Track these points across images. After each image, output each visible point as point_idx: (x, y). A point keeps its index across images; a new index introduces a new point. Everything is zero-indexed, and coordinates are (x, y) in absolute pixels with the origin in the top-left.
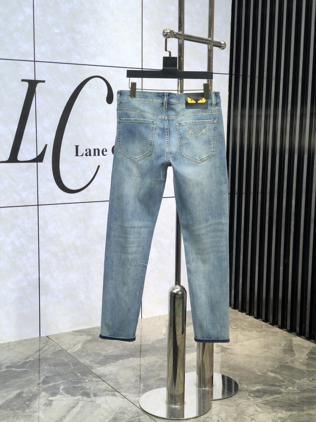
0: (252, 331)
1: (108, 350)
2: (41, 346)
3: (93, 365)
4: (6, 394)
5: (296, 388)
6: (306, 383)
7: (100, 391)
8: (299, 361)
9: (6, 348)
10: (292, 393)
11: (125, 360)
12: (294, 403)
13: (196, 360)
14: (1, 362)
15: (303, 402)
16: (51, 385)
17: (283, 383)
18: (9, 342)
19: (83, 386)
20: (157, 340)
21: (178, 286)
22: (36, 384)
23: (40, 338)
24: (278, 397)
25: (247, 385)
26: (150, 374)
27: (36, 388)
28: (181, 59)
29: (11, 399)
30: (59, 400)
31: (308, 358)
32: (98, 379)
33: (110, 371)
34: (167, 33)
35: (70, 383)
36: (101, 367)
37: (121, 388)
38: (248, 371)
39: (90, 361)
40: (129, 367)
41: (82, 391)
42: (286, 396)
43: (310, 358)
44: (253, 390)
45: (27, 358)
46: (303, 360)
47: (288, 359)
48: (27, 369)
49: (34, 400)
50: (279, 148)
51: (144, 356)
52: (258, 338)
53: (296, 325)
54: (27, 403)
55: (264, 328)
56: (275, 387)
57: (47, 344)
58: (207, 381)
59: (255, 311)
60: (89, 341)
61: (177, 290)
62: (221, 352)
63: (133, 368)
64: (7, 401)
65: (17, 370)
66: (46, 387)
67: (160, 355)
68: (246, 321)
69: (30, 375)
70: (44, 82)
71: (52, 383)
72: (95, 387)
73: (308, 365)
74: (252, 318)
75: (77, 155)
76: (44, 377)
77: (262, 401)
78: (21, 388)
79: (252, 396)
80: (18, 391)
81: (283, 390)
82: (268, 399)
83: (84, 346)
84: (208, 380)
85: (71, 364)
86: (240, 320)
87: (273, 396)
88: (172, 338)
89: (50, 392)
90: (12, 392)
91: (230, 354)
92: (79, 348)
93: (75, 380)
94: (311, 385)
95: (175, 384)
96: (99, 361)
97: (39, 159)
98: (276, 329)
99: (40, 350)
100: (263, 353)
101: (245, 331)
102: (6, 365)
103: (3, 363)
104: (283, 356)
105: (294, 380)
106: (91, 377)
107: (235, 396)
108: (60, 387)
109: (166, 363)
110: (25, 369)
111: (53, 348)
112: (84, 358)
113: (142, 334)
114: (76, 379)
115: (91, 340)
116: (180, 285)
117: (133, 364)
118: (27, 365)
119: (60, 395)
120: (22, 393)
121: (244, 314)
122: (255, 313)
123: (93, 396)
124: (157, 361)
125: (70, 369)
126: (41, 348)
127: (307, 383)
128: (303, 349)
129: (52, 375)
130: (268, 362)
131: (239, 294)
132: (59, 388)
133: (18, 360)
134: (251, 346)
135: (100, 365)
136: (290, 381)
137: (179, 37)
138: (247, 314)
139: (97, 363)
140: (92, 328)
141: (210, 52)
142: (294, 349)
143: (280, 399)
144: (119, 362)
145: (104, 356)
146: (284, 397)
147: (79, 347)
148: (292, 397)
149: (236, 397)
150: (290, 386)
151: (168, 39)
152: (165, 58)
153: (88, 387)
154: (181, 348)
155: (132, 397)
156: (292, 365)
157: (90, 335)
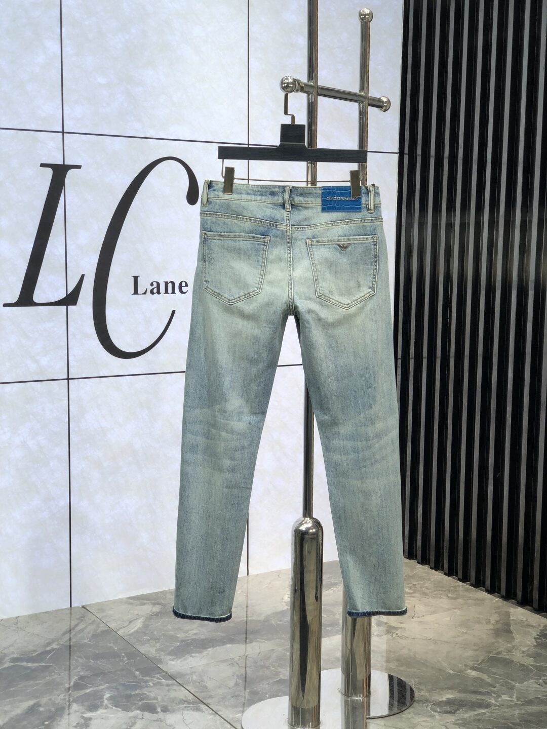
0: (440, 598)
1: (188, 631)
2: (73, 623)
3: (162, 658)
4: (9, 706)
5: (515, 697)
6: (532, 687)
7: (173, 701)
8: (520, 650)
9: (12, 626)
10: (509, 706)
11: (218, 647)
12: (511, 723)
13: (341, 649)
14: (3, 652)
15: (527, 721)
16: (88, 691)
17: (493, 689)
18: (17, 616)
19: (143, 694)
20: (274, 613)
21: (308, 519)
22: (63, 690)
23: (71, 610)
24: (484, 713)
25: (429, 692)
26: (261, 673)
27: (62, 696)
28: (313, 128)
29: (17, 715)
30: (102, 718)
31: (536, 644)
32: (170, 682)
33: (190, 668)
34: (288, 84)
35: (121, 688)
36: (176, 660)
37: (211, 697)
38: (432, 668)
39: (156, 650)
40: (224, 661)
41: (142, 702)
42: (497, 711)
43: (539, 645)
44: (440, 700)
45: (48, 644)
46: (528, 648)
47: (502, 645)
48: (47, 664)
49: (57, 718)
50: (485, 279)
51: (251, 642)
52: (449, 609)
53: (515, 588)
54: (47, 723)
55: (461, 593)
56: (479, 696)
57: (82, 621)
58: (359, 684)
59: (445, 561)
60: (155, 615)
61: (307, 525)
62: (386, 635)
63: (232, 663)
64: (12, 718)
65: (29, 665)
66: (79, 695)
67: (280, 640)
68: (430, 579)
69: (53, 674)
70: (79, 167)
71: (91, 687)
72: (165, 696)
73: (536, 656)
74: (440, 574)
75: (136, 292)
76: (77, 678)
77: (456, 721)
78: (37, 697)
79: (439, 710)
80: (31, 703)
81: (492, 701)
82: (466, 716)
83: (147, 623)
84: (361, 682)
85: (123, 654)
86: (420, 577)
87: (475, 710)
88: (299, 610)
89: (86, 704)
90: (21, 703)
91: (401, 637)
92: (138, 626)
93: (132, 682)
94: (542, 691)
95: (303, 691)
96: (172, 650)
97: (71, 299)
98: (482, 594)
99: (70, 630)
100: (459, 636)
101: (428, 597)
102: (12, 656)
103: (6, 652)
104: (494, 640)
105: (512, 682)
106: (158, 678)
107: (407, 710)
108: (104, 696)
109: (288, 654)
110: (44, 664)
111: (93, 627)
112: (146, 644)
113: (249, 602)
114: (132, 680)
115: (160, 612)
116: (311, 517)
117: (232, 656)
118: (48, 657)
119: (104, 709)
120: (38, 705)
121: (426, 567)
122: (446, 566)
123: (162, 711)
124: (273, 650)
125: (121, 663)
126: (72, 626)
127: (534, 689)
128: (527, 629)
129: (91, 674)
130: (468, 652)
131: (418, 533)
132: (102, 697)
133: (31, 648)
134: (437, 623)
135: (173, 657)
136: (504, 684)
137: (310, 90)
138: (432, 568)
139: (170, 654)
140: (163, 592)
141: (363, 116)
142: (512, 628)
143: (487, 717)
144: (206, 652)
145: (182, 641)
146: (494, 713)
147: (138, 624)
148: (507, 712)
149: (410, 713)
150: (505, 694)
151: (290, 95)
152: (284, 128)
153: (152, 695)
154: (313, 627)
155: (228, 714)
156: (508, 657)
157: (159, 604)
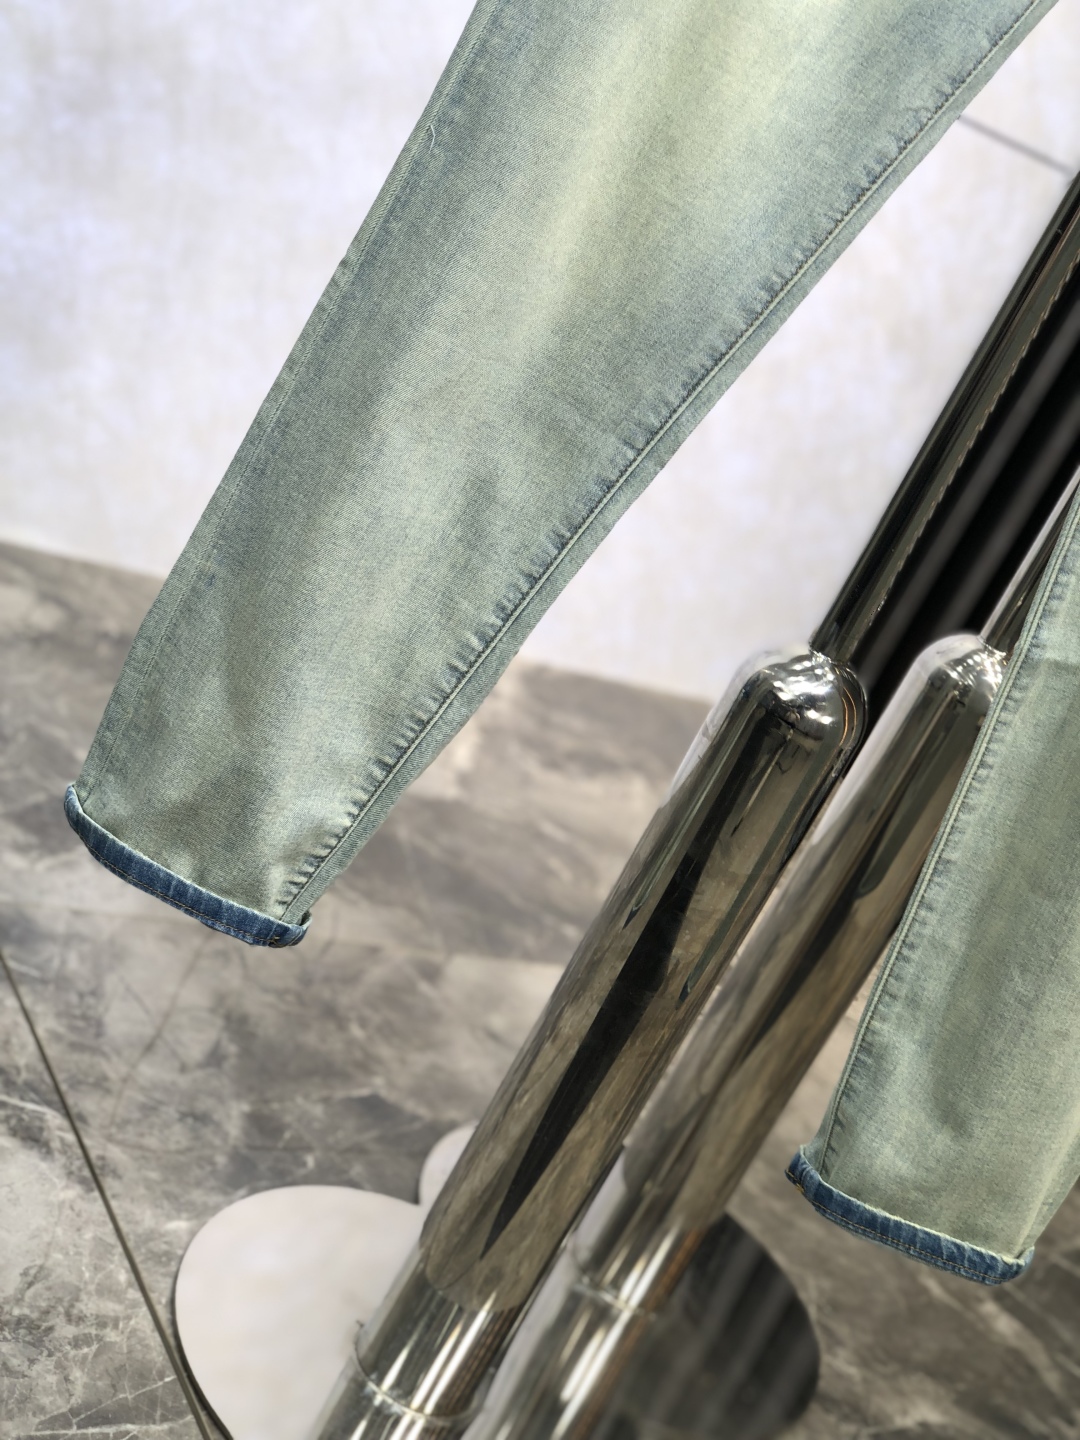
21: (824, 660)
157: (60, 602)
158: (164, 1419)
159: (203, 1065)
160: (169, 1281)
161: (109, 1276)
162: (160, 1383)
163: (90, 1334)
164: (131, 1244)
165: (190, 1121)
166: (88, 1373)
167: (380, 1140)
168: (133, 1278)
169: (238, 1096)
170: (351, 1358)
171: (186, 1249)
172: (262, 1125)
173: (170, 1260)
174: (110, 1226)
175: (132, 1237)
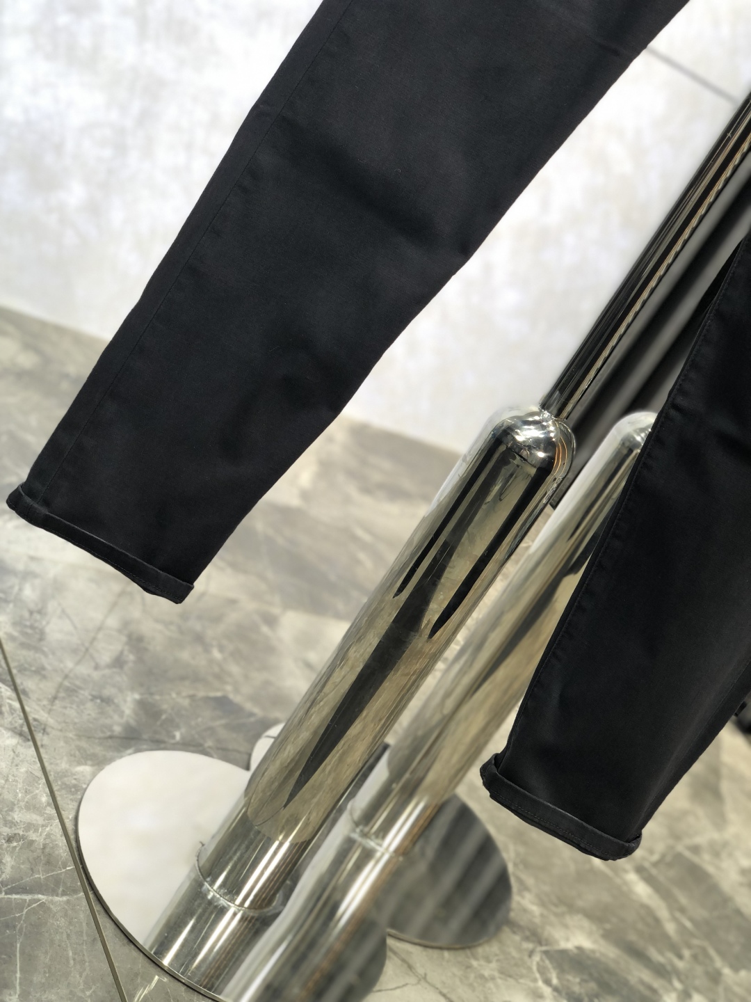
17: (676, 961)
21: (549, 415)
44: (563, 944)
61: (538, 431)
105: (717, 958)
136: (700, 957)
158: (64, 894)
159: (109, 666)
160: (76, 804)
161: (35, 797)
162: (64, 870)
163: (19, 834)
164: (51, 778)
165: (98, 701)
166: (15, 860)
167: (226, 726)
168: (51, 801)
169: (132, 689)
170: (194, 866)
171: (88, 785)
172: (148, 710)
173: (77, 791)
174: (39, 765)
175: (52, 773)
